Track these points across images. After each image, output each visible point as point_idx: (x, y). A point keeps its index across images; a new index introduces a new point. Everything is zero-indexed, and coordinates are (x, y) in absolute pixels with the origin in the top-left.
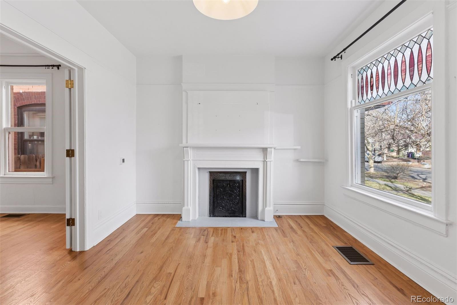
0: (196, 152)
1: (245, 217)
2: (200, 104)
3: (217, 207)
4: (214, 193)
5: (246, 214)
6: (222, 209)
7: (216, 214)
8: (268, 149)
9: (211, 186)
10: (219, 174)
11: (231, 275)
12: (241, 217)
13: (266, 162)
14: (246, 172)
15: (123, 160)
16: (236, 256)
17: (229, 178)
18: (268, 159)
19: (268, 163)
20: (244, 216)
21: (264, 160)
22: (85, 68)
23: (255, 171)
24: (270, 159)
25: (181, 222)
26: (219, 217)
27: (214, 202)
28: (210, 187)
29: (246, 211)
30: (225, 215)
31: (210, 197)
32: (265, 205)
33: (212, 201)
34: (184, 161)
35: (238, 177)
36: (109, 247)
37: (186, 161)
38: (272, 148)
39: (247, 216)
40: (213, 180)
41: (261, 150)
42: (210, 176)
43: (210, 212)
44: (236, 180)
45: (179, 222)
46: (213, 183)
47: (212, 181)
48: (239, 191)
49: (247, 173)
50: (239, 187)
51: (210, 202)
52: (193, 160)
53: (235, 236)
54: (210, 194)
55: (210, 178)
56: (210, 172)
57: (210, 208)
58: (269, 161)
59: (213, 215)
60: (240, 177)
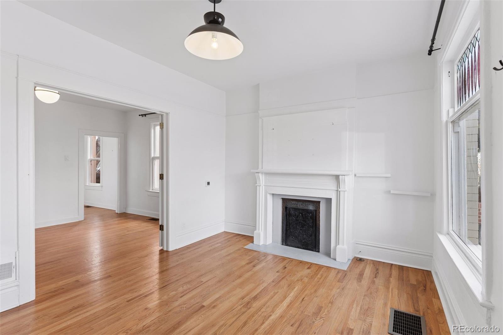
0: (267, 177)
1: (319, 252)
2: (273, 129)
3: (290, 236)
4: (287, 221)
5: (319, 249)
6: (295, 239)
7: (289, 243)
8: (340, 176)
9: (284, 213)
10: (291, 202)
11: (243, 298)
12: (314, 251)
13: (340, 191)
14: (319, 202)
15: (208, 183)
16: (266, 284)
17: (300, 206)
18: (342, 188)
19: (341, 193)
20: (317, 251)
21: (337, 189)
22: (169, 113)
23: (329, 201)
24: (343, 188)
25: (252, 244)
26: (291, 247)
27: (286, 230)
28: (282, 214)
29: (319, 245)
30: (297, 245)
31: (282, 225)
32: (337, 243)
33: (285, 229)
34: (256, 186)
35: (311, 207)
36: (184, 252)
37: (258, 186)
38: (345, 175)
39: (320, 251)
40: (286, 208)
41: (334, 177)
42: (283, 203)
43: (282, 239)
44: (309, 210)
45: (251, 244)
46: (286, 211)
47: (284, 208)
48: (313, 223)
49: (321, 203)
50: (312, 218)
51: (282, 230)
52: (265, 186)
53: (286, 268)
54: (282, 221)
55: (283, 205)
56: (282, 198)
57: (282, 236)
58: (342, 191)
59: (286, 244)
60: (312, 206)
